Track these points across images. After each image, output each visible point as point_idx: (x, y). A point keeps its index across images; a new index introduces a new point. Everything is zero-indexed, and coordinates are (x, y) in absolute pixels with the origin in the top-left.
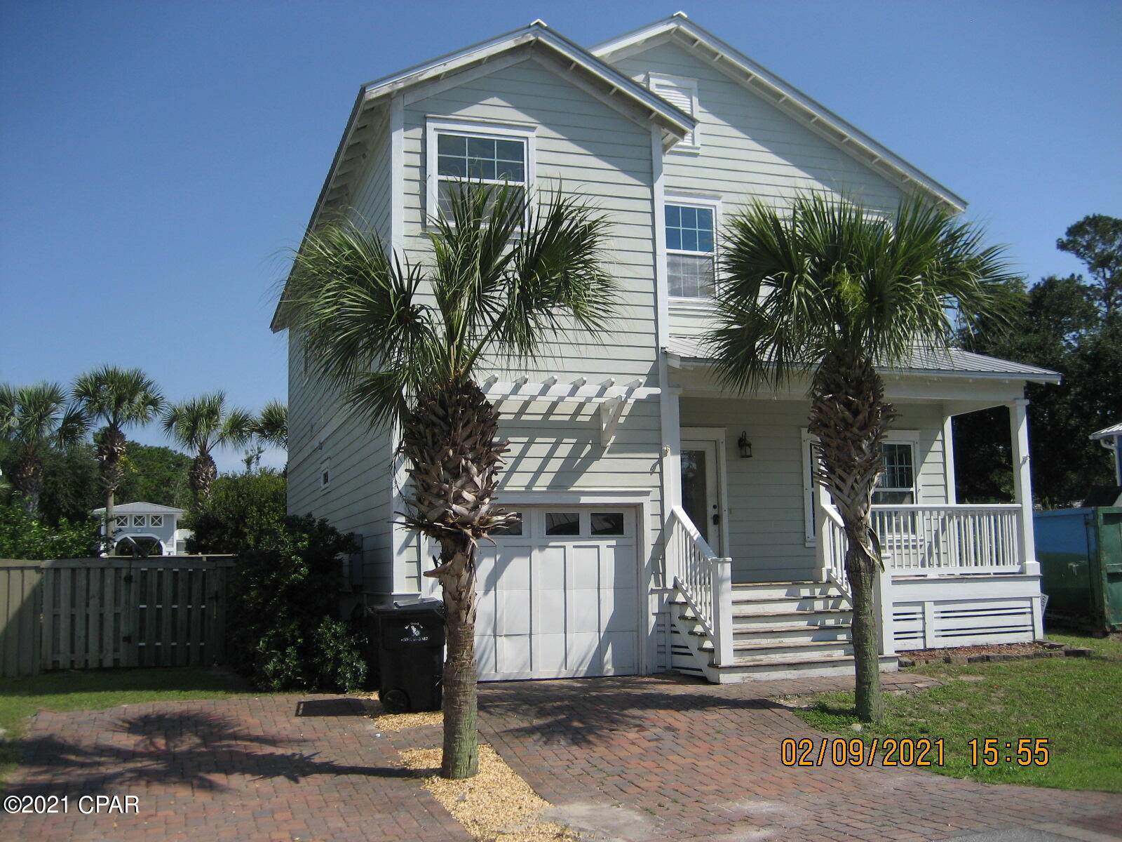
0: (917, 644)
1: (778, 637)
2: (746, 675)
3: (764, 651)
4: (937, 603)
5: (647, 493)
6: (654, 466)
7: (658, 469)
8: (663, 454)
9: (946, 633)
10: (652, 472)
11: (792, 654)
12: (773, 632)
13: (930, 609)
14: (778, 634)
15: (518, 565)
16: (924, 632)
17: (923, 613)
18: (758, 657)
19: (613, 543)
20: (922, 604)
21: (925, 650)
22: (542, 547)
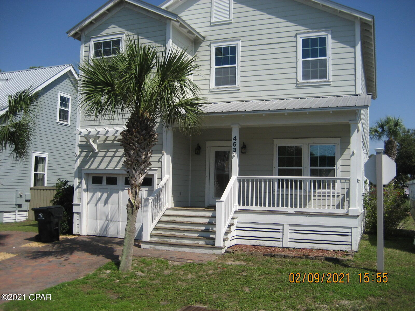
0: (279, 244)
1: (183, 232)
2: (152, 246)
3: (168, 238)
4: (291, 225)
5: (156, 170)
6: (160, 159)
7: (161, 160)
8: (163, 154)
9: (297, 241)
10: (159, 161)
11: (180, 240)
12: (179, 230)
13: (286, 228)
14: (183, 231)
15: (114, 196)
16: (283, 238)
17: (283, 229)
18: (166, 240)
19: (147, 189)
20: (282, 225)
21: (283, 247)
22: (123, 190)
